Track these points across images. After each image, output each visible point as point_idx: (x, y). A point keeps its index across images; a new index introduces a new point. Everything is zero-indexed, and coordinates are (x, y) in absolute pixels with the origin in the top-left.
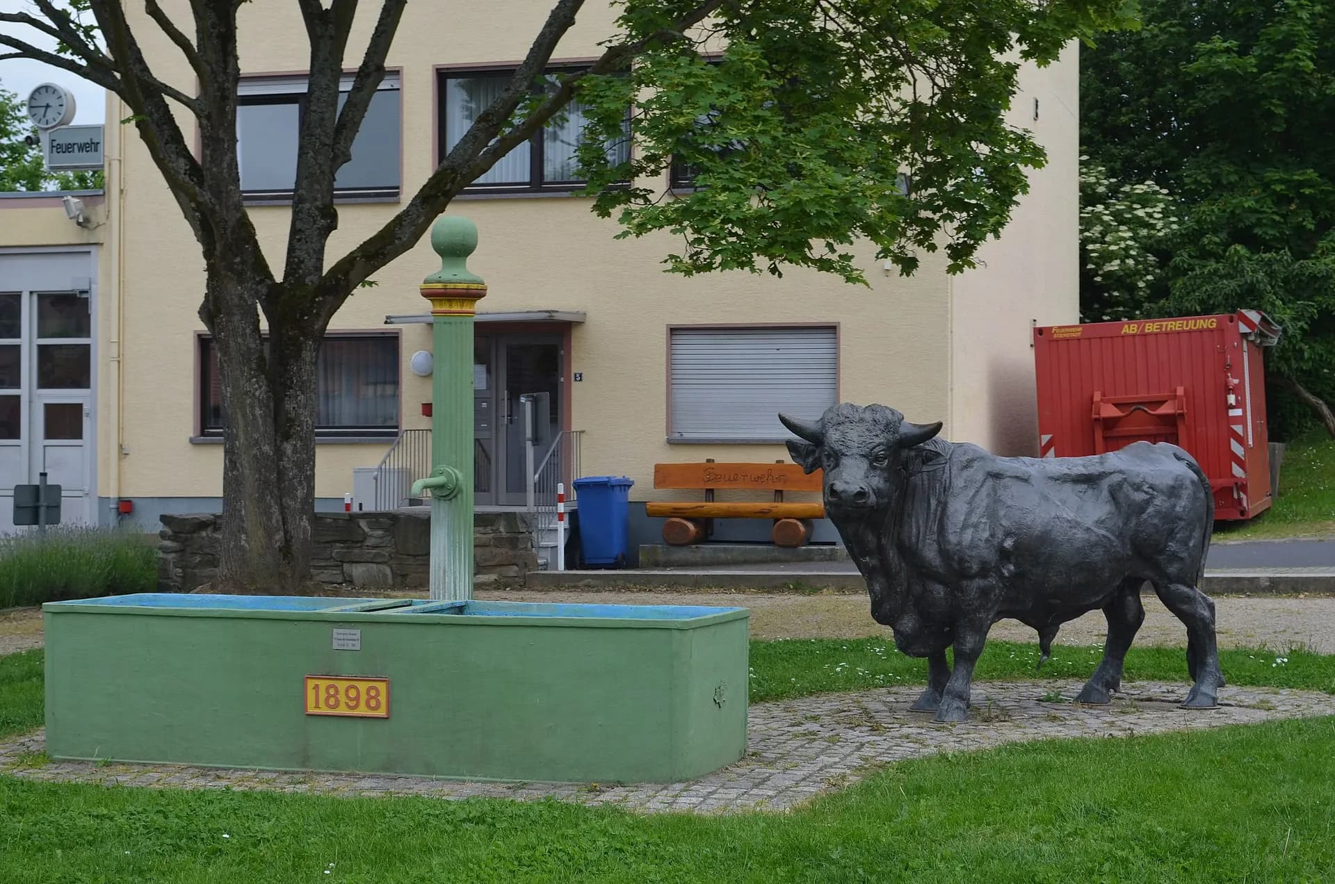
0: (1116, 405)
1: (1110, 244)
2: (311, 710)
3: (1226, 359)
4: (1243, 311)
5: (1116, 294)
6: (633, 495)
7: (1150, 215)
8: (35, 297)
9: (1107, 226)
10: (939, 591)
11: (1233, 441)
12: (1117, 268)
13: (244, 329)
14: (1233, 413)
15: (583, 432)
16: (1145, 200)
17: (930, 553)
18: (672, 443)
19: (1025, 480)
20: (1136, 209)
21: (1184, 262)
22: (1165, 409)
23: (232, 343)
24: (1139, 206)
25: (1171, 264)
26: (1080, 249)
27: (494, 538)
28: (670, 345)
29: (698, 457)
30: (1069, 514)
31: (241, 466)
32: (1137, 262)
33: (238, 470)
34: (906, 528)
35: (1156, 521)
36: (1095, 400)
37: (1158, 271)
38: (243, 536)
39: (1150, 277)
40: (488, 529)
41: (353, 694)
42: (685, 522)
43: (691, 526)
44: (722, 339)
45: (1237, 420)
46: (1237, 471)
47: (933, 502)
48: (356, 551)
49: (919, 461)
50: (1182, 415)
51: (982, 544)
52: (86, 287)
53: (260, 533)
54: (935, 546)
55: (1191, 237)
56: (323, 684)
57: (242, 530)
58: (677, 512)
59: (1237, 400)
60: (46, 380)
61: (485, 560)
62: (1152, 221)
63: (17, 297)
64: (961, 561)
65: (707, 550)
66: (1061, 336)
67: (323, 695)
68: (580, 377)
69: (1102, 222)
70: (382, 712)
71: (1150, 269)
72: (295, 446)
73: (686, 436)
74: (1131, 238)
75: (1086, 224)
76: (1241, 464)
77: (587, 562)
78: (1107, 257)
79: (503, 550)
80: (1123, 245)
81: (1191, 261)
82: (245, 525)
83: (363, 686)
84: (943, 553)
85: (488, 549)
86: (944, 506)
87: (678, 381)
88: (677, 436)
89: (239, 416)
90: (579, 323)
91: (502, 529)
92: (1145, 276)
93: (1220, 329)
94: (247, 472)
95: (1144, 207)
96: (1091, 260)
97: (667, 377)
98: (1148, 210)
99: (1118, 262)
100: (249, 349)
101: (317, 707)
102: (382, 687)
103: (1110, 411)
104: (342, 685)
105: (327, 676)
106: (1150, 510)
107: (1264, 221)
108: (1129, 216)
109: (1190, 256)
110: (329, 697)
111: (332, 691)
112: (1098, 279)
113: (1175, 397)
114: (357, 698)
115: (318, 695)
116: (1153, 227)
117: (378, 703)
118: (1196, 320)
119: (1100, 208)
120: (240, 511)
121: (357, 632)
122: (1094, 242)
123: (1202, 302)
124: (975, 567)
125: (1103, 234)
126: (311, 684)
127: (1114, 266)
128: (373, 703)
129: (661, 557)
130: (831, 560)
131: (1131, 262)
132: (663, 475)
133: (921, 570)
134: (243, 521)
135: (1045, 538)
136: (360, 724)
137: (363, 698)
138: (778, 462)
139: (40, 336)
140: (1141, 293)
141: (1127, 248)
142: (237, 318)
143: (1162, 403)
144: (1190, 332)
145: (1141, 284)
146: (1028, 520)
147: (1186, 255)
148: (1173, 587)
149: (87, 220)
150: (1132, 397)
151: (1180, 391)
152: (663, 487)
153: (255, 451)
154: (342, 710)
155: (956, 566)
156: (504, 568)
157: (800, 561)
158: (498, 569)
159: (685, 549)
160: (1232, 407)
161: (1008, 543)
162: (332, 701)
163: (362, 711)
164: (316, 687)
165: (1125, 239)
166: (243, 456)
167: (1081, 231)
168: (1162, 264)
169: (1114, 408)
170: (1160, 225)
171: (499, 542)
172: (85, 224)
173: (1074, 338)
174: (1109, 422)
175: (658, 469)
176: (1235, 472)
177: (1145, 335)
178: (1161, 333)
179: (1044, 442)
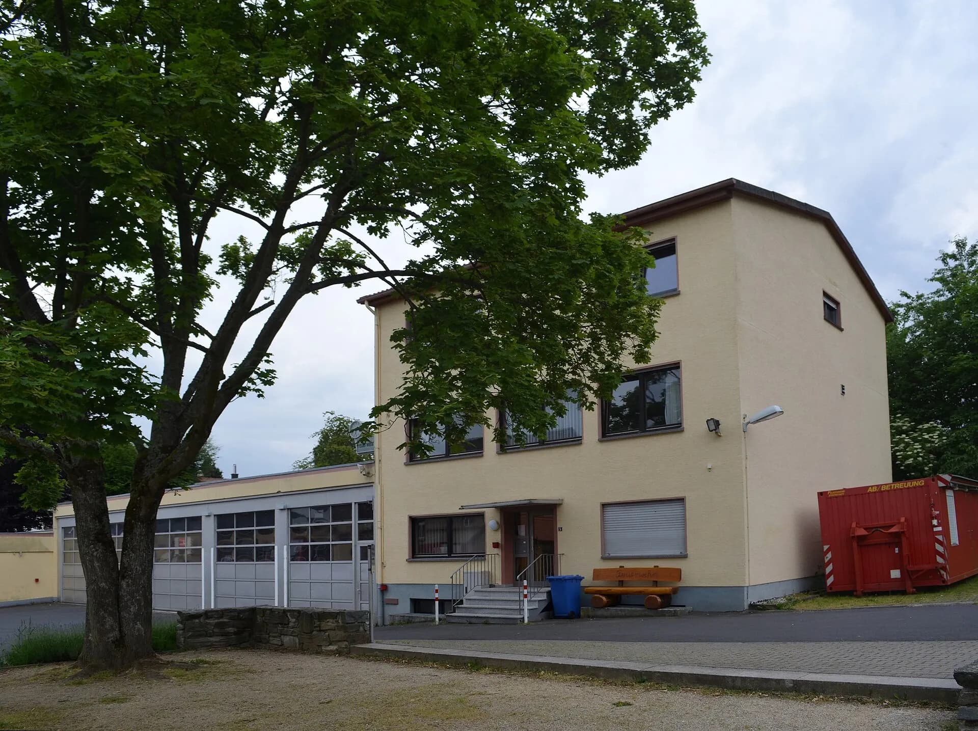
0: (865, 529)
1: (908, 451)
3: (930, 501)
4: (940, 475)
5: (913, 474)
6: (583, 583)
7: (932, 437)
8: (357, 504)
9: (908, 444)
11: (936, 544)
12: (912, 462)
14: (935, 529)
15: (563, 554)
16: (929, 431)
18: (604, 558)
20: (924, 435)
22: (893, 530)
24: (926, 434)
25: (942, 458)
26: (892, 456)
28: (602, 512)
29: (615, 565)
32: (924, 459)
36: (852, 526)
39: (930, 465)
42: (601, 596)
43: (604, 598)
44: (628, 508)
45: (938, 533)
46: (940, 560)
48: (285, 629)
50: (903, 532)
52: (371, 500)
55: (953, 445)
58: (599, 592)
59: (938, 522)
60: (361, 538)
62: (933, 440)
63: (351, 504)
65: (613, 610)
66: (833, 495)
68: (561, 529)
69: (904, 442)
72: (128, 582)
73: (612, 555)
74: (920, 448)
75: (895, 443)
76: (942, 556)
77: (556, 615)
78: (906, 457)
80: (915, 451)
87: (607, 529)
88: (607, 555)
90: (561, 504)
92: (928, 464)
93: (927, 485)
95: (928, 434)
96: (898, 459)
97: (601, 527)
98: (930, 435)
99: (913, 459)
103: (862, 532)
108: (920, 438)
109: (952, 453)
112: (903, 468)
113: (899, 523)
116: (933, 442)
118: (907, 483)
119: (904, 436)
122: (900, 451)
125: (905, 448)
127: (910, 461)
129: (591, 614)
130: (674, 616)
131: (920, 459)
132: (597, 574)
138: (655, 567)
139: (359, 520)
141: (918, 453)
143: (892, 526)
144: (908, 488)
145: (926, 468)
147: (949, 453)
149: (369, 473)
150: (875, 524)
151: (903, 520)
152: (597, 580)
157: (659, 616)
159: (602, 609)
160: (935, 526)
165: (917, 449)
167: (892, 448)
168: (937, 458)
169: (865, 531)
170: (937, 441)
171: (339, 628)
172: (368, 475)
173: (841, 496)
174: (861, 538)
175: (595, 571)
176: (938, 561)
177: (882, 492)
178: (891, 490)
179: (825, 550)
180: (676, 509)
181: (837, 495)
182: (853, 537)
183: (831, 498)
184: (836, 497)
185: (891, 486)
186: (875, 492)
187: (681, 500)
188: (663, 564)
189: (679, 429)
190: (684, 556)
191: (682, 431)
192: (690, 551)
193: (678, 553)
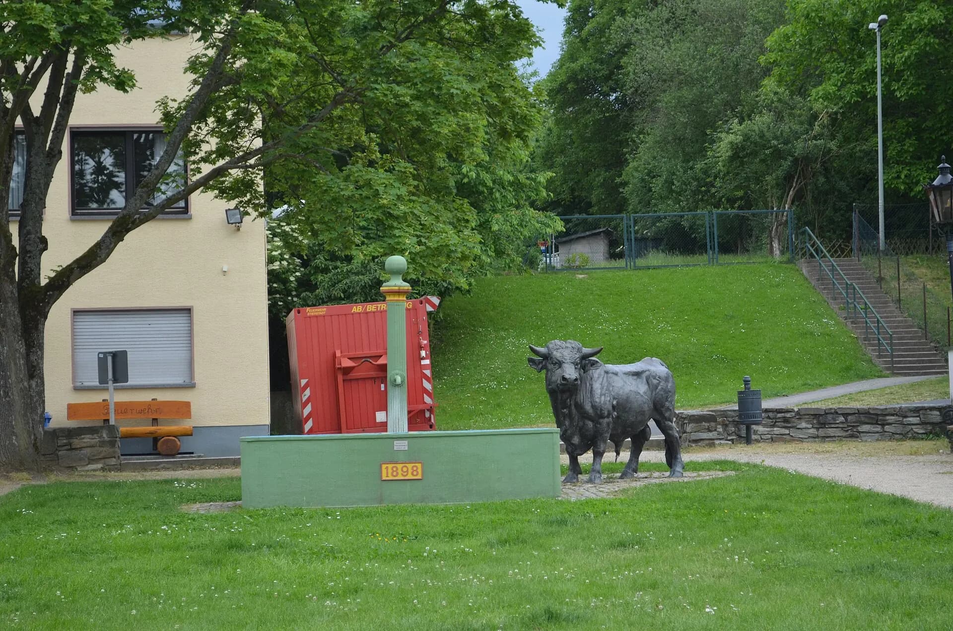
1: (271, 251)
2: (384, 478)
3: (418, 327)
10: (590, 424)
11: (424, 381)
12: (278, 267)
13: (14, 312)
14: (423, 362)
17: (588, 407)
18: (76, 389)
19: (616, 374)
20: (282, 226)
21: (321, 263)
22: (381, 361)
23: (8, 320)
24: (285, 224)
25: (312, 264)
27: (99, 441)
28: (73, 322)
29: (96, 397)
30: (633, 388)
31: (13, 395)
32: (289, 264)
33: (10, 397)
34: (578, 396)
35: (662, 393)
36: (337, 355)
37: (302, 269)
38: (14, 438)
40: (95, 436)
41: (405, 469)
44: (109, 318)
45: (426, 367)
46: (427, 400)
47: (588, 384)
49: (589, 365)
51: (608, 403)
53: (25, 435)
54: (590, 404)
56: (390, 466)
57: (14, 434)
59: (426, 354)
61: (94, 456)
64: (601, 410)
66: (312, 314)
67: (390, 471)
70: (419, 477)
71: (298, 268)
73: (86, 384)
79: (105, 449)
80: (280, 251)
81: (326, 263)
82: (15, 431)
83: (410, 466)
84: (593, 407)
85: (96, 448)
86: (591, 385)
87: (80, 347)
88: (79, 384)
89: (12, 365)
91: (105, 435)
92: (295, 273)
93: (414, 309)
94: (17, 398)
97: (72, 344)
99: (278, 263)
100: (17, 323)
101: (387, 476)
102: (419, 465)
103: (346, 363)
104: (400, 466)
105: (391, 463)
106: (659, 387)
107: (372, 236)
108: (279, 231)
109: (325, 259)
110: (393, 471)
111: (395, 469)
114: (407, 471)
115: (387, 472)
117: (418, 472)
120: (11, 422)
121: (406, 442)
123: (344, 291)
124: (606, 413)
126: (384, 466)
128: (415, 473)
131: (285, 263)
132: (72, 411)
133: (584, 415)
134: (13, 428)
135: (627, 400)
136: (408, 483)
137: (410, 471)
138: (153, 399)
140: (293, 285)
141: (282, 254)
142: (10, 304)
143: (379, 357)
145: (292, 279)
146: (621, 392)
148: (667, 423)
150: (359, 353)
152: (73, 419)
153: (21, 385)
154: (400, 477)
155: (599, 412)
156: (107, 460)
158: (103, 461)
160: (423, 358)
161: (615, 403)
162: (395, 474)
163: (410, 477)
164: (387, 468)
165: (279, 247)
166: (14, 389)
168: (305, 264)
169: (349, 361)
171: (103, 443)
173: (320, 316)
174: (347, 371)
175: (70, 407)
176: (425, 400)
177: (367, 313)
178: (377, 312)
179: (303, 384)
180: (179, 321)
181: (317, 314)
182: (338, 368)
183: (310, 317)
184: (317, 317)
185: (377, 307)
186: (359, 313)
187: (188, 311)
188: (163, 397)
189: (185, 216)
190: (190, 386)
191: (190, 218)
192: (197, 380)
193: (179, 381)
